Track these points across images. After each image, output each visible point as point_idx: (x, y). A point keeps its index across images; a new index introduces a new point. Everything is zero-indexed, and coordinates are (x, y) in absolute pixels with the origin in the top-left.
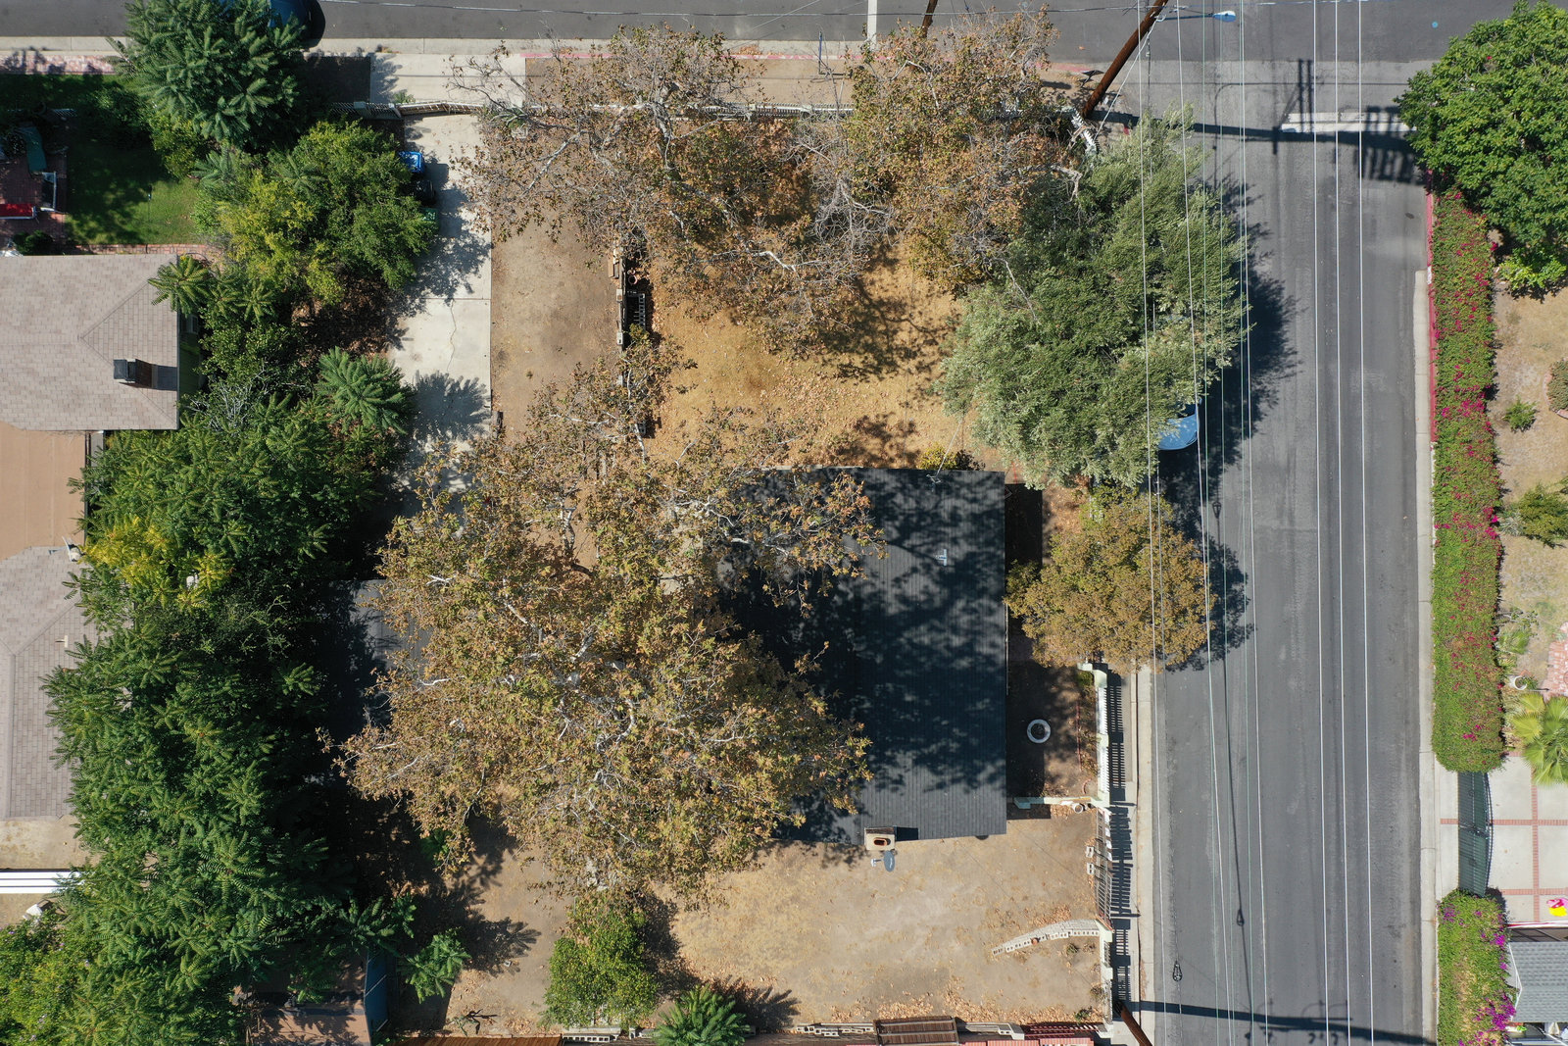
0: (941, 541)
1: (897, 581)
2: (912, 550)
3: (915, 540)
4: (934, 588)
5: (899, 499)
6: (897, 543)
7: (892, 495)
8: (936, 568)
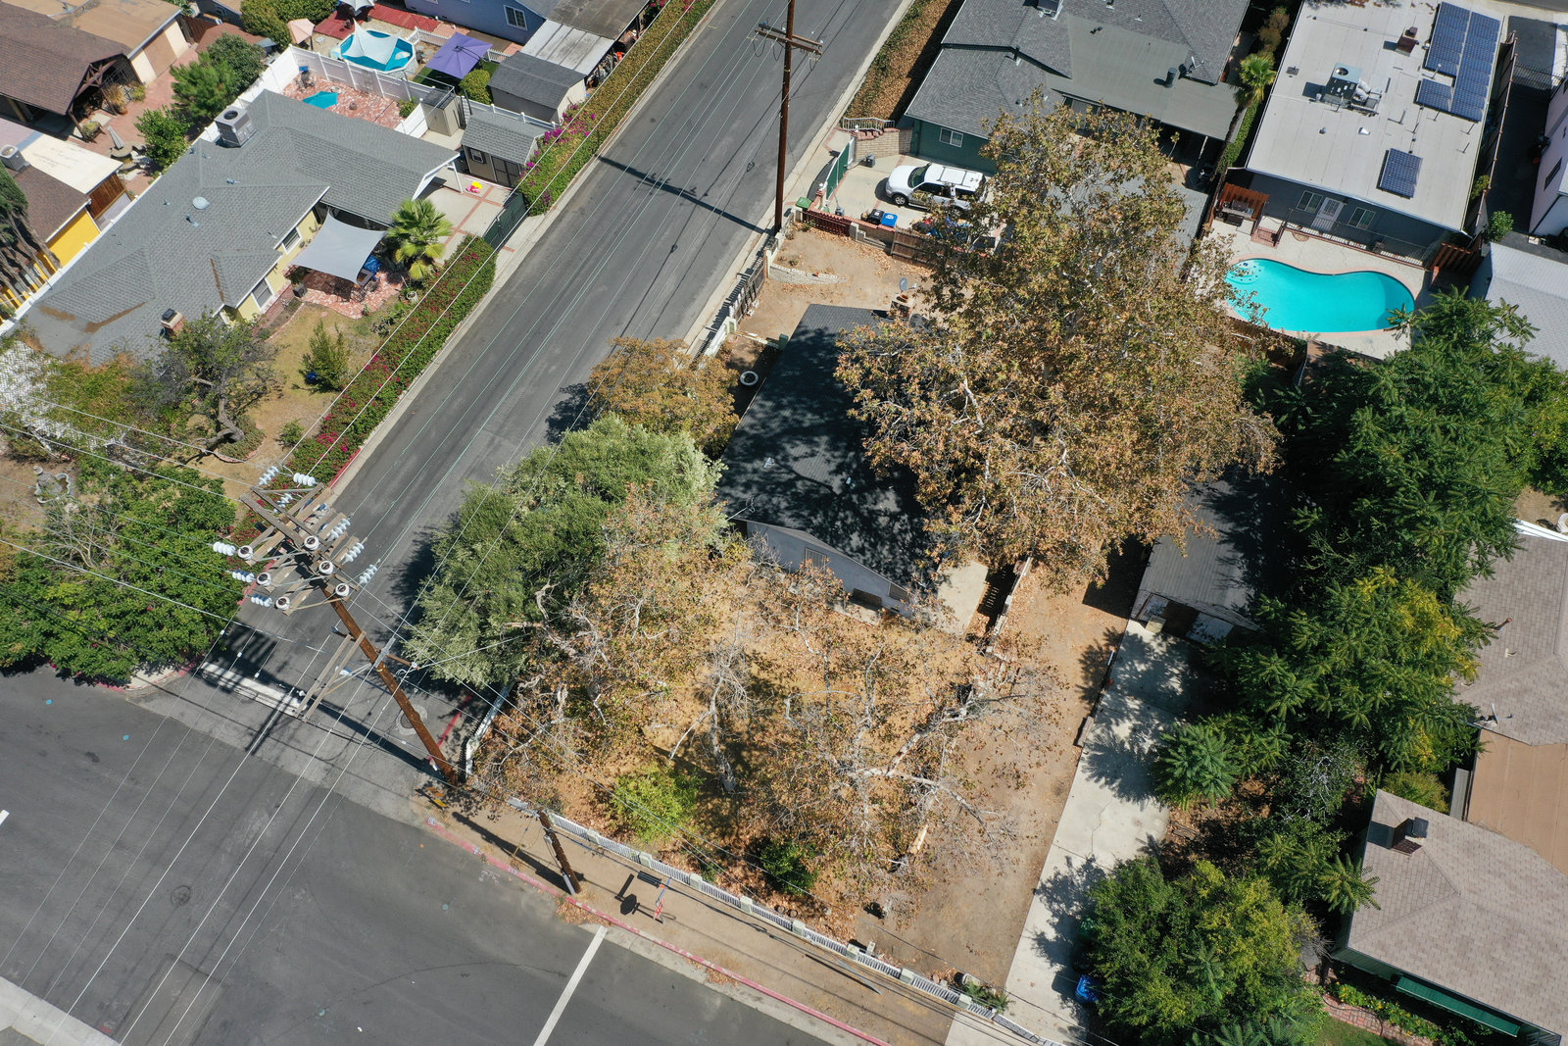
0: (765, 473)
1: (813, 455)
2: (791, 471)
3: (786, 477)
4: (788, 447)
5: (784, 505)
6: (799, 477)
7: (787, 508)
8: (779, 457)
